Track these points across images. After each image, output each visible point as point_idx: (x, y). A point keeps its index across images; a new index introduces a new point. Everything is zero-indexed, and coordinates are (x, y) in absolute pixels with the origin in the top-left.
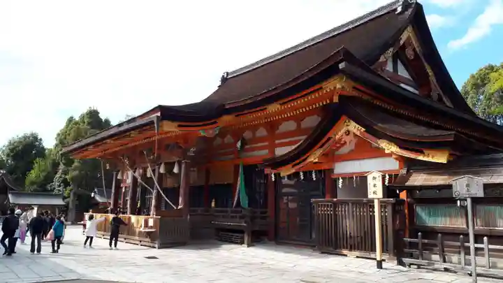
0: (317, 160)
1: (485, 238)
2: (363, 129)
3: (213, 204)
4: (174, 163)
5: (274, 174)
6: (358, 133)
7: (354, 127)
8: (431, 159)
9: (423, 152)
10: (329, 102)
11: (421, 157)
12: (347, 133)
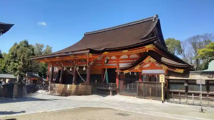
0: (138, 69)
1: (193, 94)
2: (155, 61)
3: (96, 81)
4: (84, 67)
5: (120, 72)
6: (153, 62)
7: (152, 60)
8: (178, 72)
9: (175, 69)
10: (144, 51)
11: (175, 71)
12: (150, 61)
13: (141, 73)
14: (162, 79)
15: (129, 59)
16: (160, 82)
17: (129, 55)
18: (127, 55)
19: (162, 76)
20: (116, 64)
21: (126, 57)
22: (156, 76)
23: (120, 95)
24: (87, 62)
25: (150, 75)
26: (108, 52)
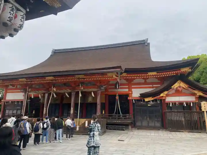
2: (187, 86)
3: (103, 112)
7: (183, 85)
12: (180, 87)
14: (205, 107)
16: (203, 110)
18: (143, 78)
19: (204, 104)
20: (127, 90)
22: (184, 105)
23: (138, 129)
24: (96, 86)
25: (177, 103)
26: (126, 74)
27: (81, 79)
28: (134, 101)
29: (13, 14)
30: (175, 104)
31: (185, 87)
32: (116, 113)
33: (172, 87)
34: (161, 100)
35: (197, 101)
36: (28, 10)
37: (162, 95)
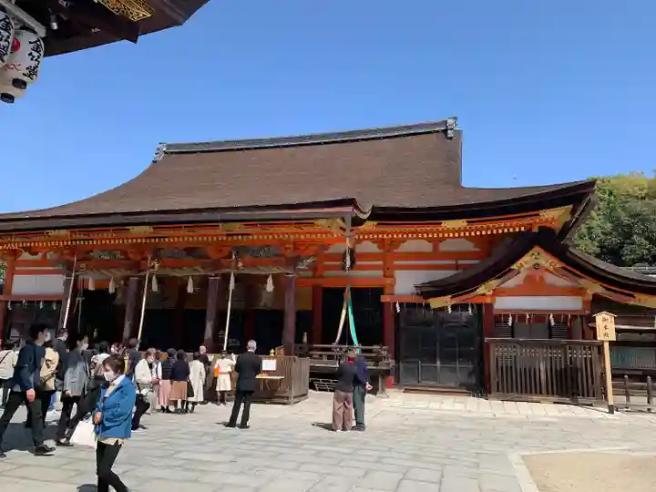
2: (560, 265)
3: (305, 338)
5: (400, 304)
7: (546, 260)
8: (642, 304)
9: (633, 296)
10: (523, 229)
11: (632, 302)
12: (537, 267)
13: (490, 306)
14: (605, 327)
15: (436, 254)
16: (600, 337)
17: (436, 242)
18: (429, 240)
19: (604, 320)
20: (380, 273)
21: (426, 247)
22: (549, 321)
23: (406, 391)
24: (283, 259)
25: (528, 317)
26: (376, 223)
27: (237, 235)
28: (397, 305)
29: (8, 37)
30: (522, 318)
31: (551, 268)
32: (342, 342)
33: (514, 267)
34: (479, 306)
35: (587, 312)
36: (55, 26)
37: (481, 290)
